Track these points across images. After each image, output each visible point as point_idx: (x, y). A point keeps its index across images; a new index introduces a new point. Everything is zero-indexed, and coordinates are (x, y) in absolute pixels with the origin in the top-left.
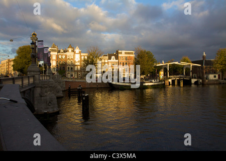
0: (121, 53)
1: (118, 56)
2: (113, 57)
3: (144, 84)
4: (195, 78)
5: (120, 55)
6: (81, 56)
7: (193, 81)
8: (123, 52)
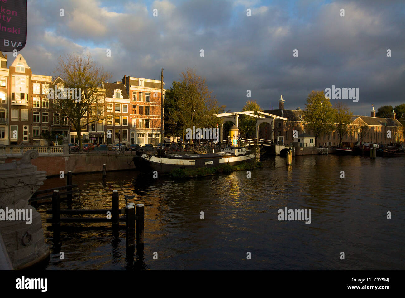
0: (137, 83)
1: (128, 89)
2: (118, 91)
3: (221, 161)
4: (280, 143)
5: (133, 88)
6: (31, 83)
7: (279, 149)
8: (142, 81)
